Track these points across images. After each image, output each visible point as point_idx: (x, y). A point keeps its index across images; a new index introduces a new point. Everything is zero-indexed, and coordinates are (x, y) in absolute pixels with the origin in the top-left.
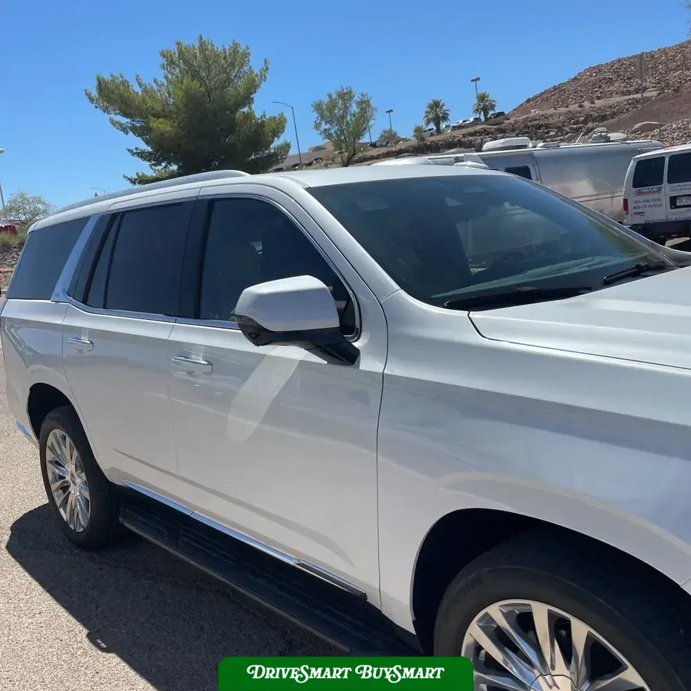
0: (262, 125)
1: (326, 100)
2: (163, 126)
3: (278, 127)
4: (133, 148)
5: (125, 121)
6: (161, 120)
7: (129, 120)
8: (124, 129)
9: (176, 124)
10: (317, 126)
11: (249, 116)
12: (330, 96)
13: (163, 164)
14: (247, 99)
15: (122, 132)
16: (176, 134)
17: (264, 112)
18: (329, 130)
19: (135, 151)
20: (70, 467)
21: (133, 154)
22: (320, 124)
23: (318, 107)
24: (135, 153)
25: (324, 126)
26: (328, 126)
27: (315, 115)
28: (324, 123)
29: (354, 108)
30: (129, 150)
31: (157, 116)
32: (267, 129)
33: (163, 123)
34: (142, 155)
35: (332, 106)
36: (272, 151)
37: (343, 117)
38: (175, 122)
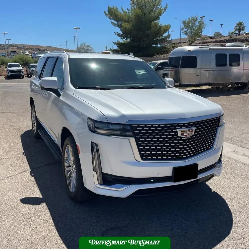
0: (160, 28)
1: (188, 20)
2: (127, 25)
3: (167, 28)
4: (116, 32)
5: (115, 22)
6: (127, 23)
7: (117, 22)
8: (115, 25)
9: (131, 25)
10: (182, 30)
11: (156, 24)
12: (189, 19)
13: (125, 39)
14: (157, 18)
15: (114, 26)
16: (130, 29)
17: (162, 23)
18: (186, 31)
19: (117, 33)
21: (116, 34)
22: (184, 29)
23: (184, 22)
24: (117, 34)
25: (185, 30)
26: (186, 30)
27: (182, 25)
28: (185, 29)
29: (197, 24)
30: (115, 33)
31: (126, 21)
32: (162, 29)
33: (127, 24)
34: (119, 35)
35: (188, 24)
36: (164, 37)
37: (192, 27)
38: (131, 24)
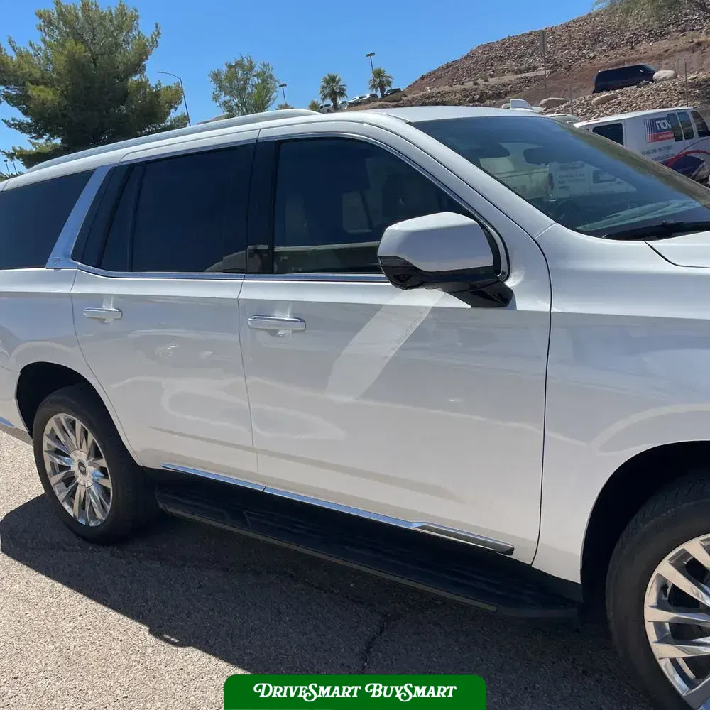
0: (157, 95)
1: (224, 69)
2: (44, 95)
3: (176, 97)
4: (9, 118)
6: (41, 87)
7: (2, 88)
9: (59, 92)
10: (216, 98)
11: (142, 85)
12: (229, 65)
13: (45, 137)
14: (137, 67)
16: (59, 103)
17: (159, 81)
18: (229, 101)
19: (12, 122)
20: (79, 455)
21: (10, 125)
22: (219, 95)
23: (216, 77)
24: (12, 125)
25: (224, 98)
26: (228, 98)
27: (213, 85)
28: (223, 94)
29: (255, 79)
30: (4, 121)
31: (36, 83)
32: (162, 99)
33: (44, 91)
34: (20, 127)
35: (232, 77)
36: (169, 124)
37: (244, 89)
38: (57, 90)
